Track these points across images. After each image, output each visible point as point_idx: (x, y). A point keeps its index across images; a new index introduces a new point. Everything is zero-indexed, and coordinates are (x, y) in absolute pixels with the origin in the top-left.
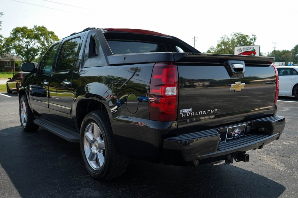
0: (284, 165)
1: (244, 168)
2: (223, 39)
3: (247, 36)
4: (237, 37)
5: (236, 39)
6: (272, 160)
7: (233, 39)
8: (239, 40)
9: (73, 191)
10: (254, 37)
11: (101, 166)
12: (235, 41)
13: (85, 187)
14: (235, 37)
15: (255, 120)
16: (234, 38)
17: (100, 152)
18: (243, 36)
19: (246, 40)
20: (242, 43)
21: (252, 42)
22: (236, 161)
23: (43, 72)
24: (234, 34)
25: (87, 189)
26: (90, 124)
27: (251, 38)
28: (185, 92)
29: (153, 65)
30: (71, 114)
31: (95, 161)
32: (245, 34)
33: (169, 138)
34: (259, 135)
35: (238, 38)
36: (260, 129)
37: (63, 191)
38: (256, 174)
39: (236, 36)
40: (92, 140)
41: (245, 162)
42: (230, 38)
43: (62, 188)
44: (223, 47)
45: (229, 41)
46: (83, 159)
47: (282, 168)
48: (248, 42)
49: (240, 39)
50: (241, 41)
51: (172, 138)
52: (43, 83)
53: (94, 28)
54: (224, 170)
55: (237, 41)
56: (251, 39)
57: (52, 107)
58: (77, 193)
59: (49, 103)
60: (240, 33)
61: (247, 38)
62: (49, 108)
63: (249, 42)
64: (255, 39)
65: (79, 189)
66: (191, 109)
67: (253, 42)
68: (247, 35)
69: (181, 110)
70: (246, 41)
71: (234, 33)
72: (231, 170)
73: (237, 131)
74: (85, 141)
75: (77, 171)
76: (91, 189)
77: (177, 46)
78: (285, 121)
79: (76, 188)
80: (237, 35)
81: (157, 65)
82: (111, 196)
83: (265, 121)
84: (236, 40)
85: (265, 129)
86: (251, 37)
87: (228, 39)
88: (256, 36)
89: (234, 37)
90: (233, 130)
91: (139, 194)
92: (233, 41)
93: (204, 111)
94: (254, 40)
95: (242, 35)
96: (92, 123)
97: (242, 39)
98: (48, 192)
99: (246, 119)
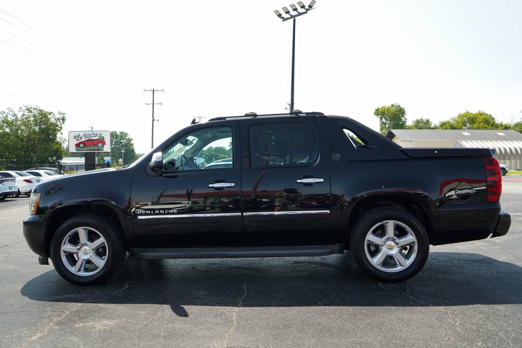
2: (5, 115)
3: (50, 113)
7: (24, 117)
10: (62, 116)
14: (29, 114)
16: (27, 116)
18: (44, 113)
19: (49, 120)
21: (58, 123)
24: (26, 108)
30: (329, 219)
39: (30, 112)
42: (19, 115)
44: (7, 130)
45: (18, 121)
48: (51, 124)
56: (58, 120)
60: (39, 108)
61: (49, 117)
62: (242, 221)
63: (54, 124)
64: (63, 120)
67: (61, 125)
68: (50, 111)
70: (49, 122)
71: (26, 106)
80: (32, 110)
86: (58, 116)
87: (15, 115)
88: (65, 116)
89: (25, 114)
94: (61, 121)
95: (42, 111)
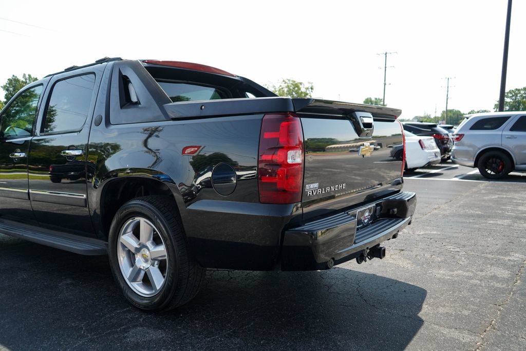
0: (410, 261)
1: (361, 271)
3: (301, 84)
4: (286, 85)
5: (286, 87)
6: (392, 257)
7: (281, 87)
8: (290, 90)
9: (117, 336)
10: (310, 85)
11: (158, 289)
12: (283, 91)
13: (135, 326)
14: (284, 85)
15: (384, 199)
16: (283, 87)
17: (153, 265)
18: (296, 84)
19: (300, 89)
20: (294, 93)
21: (308, 92)
22: (368, 258)
23: (5, 136)
24: (282, 80)
25: (139, 328)
26: (131, 221)
27: (307, 87)
28: (312, 157)
29: (261, 118)
30: (86, 207)
31: (141, 282)
32: (297, 81)
33: (293, 229)
34: (390, 220)
35: (288, 87)
36: (391, 211)
37: (97, 338)
38: (381, 277)
39: (286, 83)
40: (136, 248)
41: (381, 258)
42: (277, 86)
43: (93, 333)
45: (276, 91)
46: (118, 281)
47: (409, 265)
48: (302, 93)
49: (291, 88)
50: (293, 91)
51: (297, 229)
52: (13, 155)
53: (120, 59)
54: (336, 276)
55: (288, 91)
56: (307, 89)
57: (37, 198)
58: (125, 338)
59: (30, 191)
60: (291, 79)
61: (300, 86)
62: (31, 199)
63: (305, 93)
64: (312, 88)
65: (125, 331)
66: (318, 184)
68: (300, 81)
69: (307, 186)
70: (300, 91)
72: (346, 275)
73: (367, 214)
74: (120, 249)
75: (105, 303)
76: (145, 328)
77: (247, 92)
78: (416, 199)
79: (119, 330)
80: (287, 81)
81: (267, 117)
82: (185, 334)
83: (397, 198)
84: (286, 90)
85: (397, 211)
86: (307, 85)
88: (313, 85)
89: (282, 85)
90: (363, 213)
91: (229, 325)
92: (281, 91)
93: (332, 187)
94: (310, 90)
95: (294, 82)
96: (137, 219)
97: (294, 88)
98: (69, 344)
99: (370, 199)
